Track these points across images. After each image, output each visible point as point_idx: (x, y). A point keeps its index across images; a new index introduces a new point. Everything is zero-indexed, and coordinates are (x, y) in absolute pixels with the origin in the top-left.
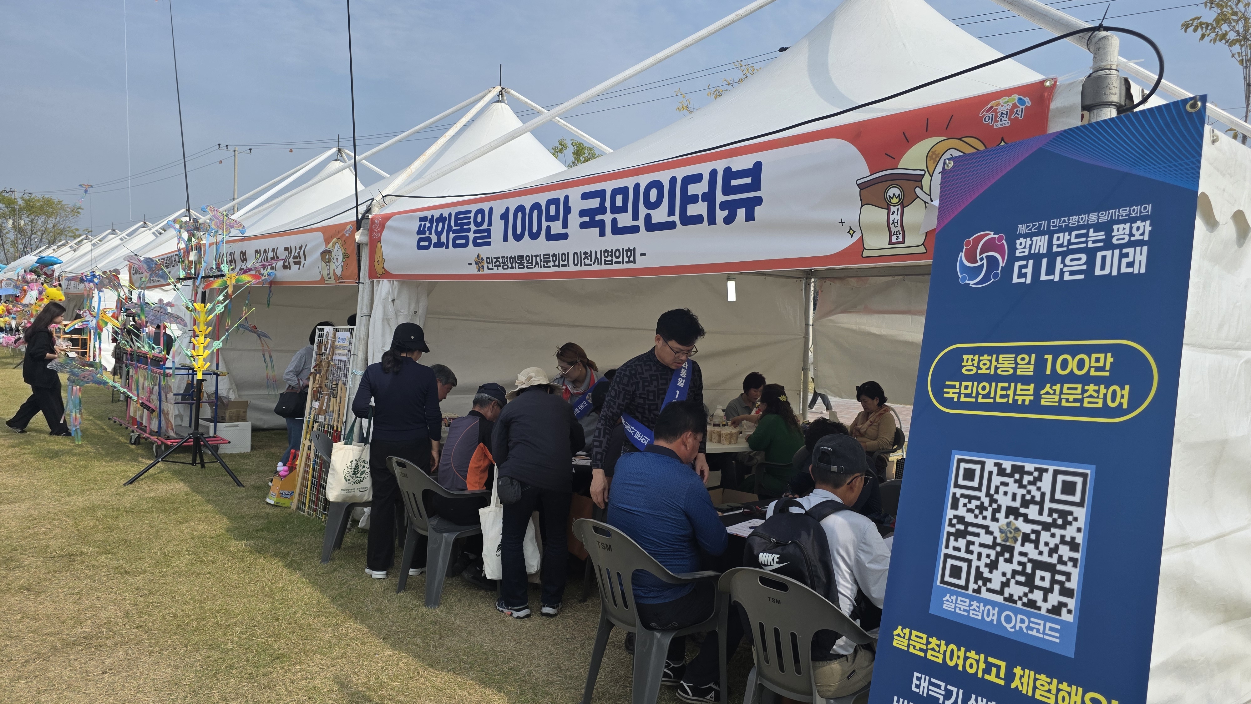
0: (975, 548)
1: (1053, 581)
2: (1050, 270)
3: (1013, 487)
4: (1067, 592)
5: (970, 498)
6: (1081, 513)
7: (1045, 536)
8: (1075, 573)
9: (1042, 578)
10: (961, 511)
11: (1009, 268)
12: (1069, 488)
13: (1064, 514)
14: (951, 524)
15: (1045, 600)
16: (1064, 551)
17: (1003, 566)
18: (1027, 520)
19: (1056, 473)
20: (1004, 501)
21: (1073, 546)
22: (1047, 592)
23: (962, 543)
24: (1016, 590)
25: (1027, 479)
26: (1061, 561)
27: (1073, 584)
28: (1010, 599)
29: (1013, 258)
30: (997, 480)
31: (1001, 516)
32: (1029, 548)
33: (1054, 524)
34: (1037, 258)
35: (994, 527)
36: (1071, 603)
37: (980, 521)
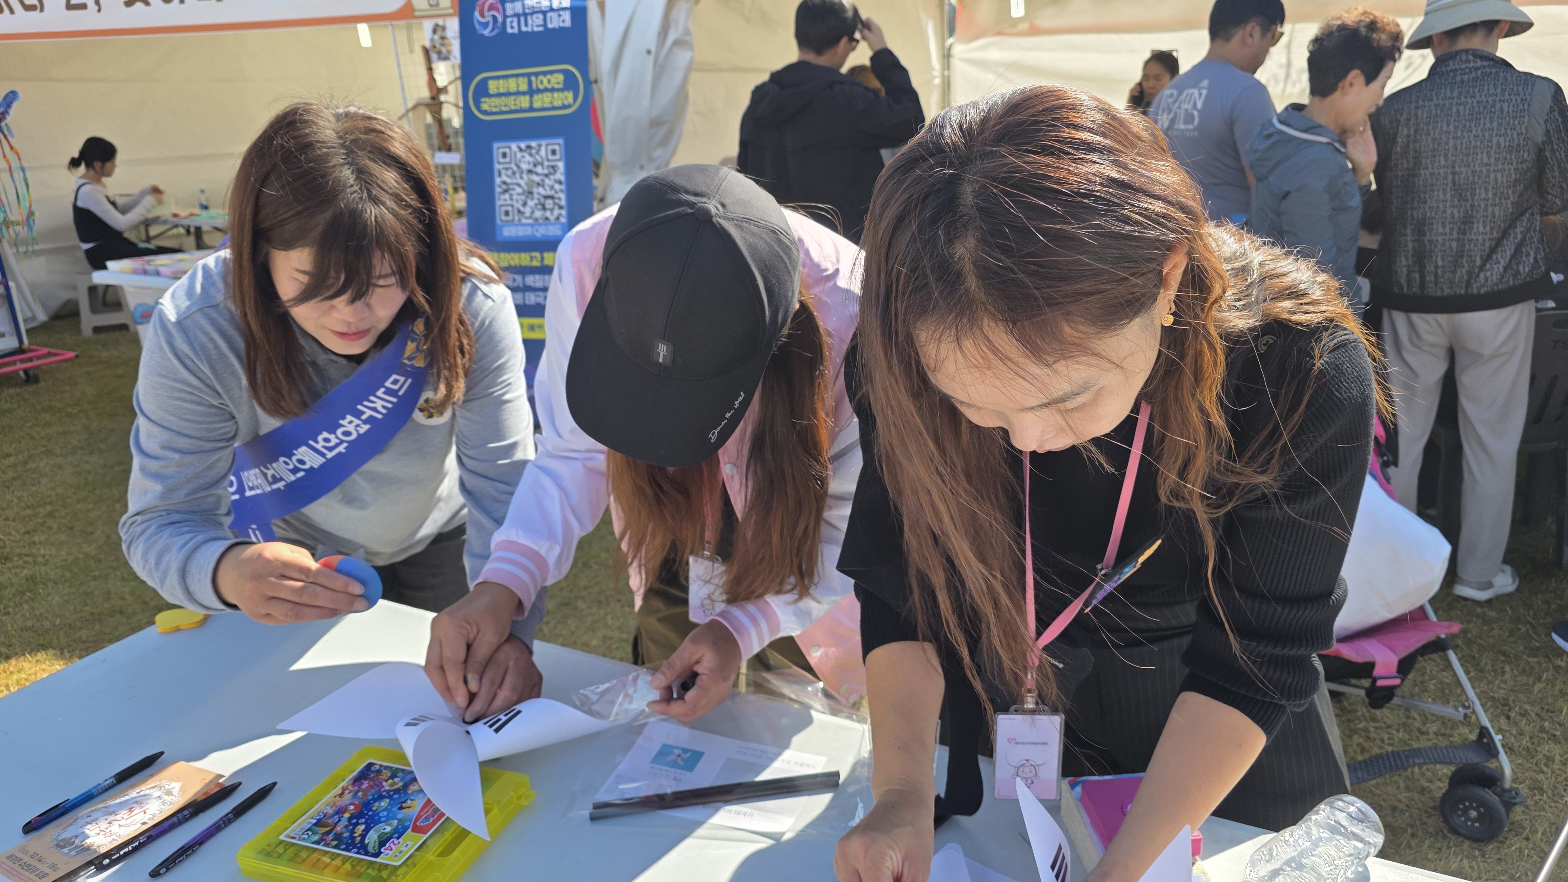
0: (515, 197)
1: (555, 204)
2: (526, 25)
3: (528, 158)
4: (561, 207)
5: (507, 169)
6: (561, 165)
7: (547, 181)
8: (563, 196)
9: (549, 203)
10: (504, 178)
11: (504, 24)
12: (554, 152)
13: (553, 167)
14: (500, 187)
15: (552, 214)
16: (557, 187)
17: (531, 203)
18: (537, 174)
19: (547, 145)
20: (525, 167)
21: (560, 183)
22: (552, 210)
23: (507, 196)
24: (538, 214)
25: (534, 151)
26: (556, 192)
27: (563, 203)
28: (536, 220)
29: (505, 17)
30: (519, 155)
31: (525, 176)
32: (541, 190)
33: (550, 174)
34: (518, 16)
35: (522, 182)
36: (564, 212)
37: (514, 181)
